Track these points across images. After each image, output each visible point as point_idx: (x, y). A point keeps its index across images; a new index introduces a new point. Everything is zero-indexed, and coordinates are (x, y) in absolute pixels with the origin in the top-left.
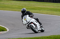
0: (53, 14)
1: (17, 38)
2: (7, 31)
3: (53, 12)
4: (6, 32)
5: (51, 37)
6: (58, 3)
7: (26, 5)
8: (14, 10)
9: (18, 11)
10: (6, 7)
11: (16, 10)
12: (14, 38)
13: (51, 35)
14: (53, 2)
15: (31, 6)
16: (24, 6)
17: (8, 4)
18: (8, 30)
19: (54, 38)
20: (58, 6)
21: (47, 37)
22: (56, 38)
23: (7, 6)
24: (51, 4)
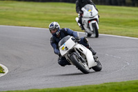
0: (110, 32)
1: (27, 89)
2: (4, 73)
3: (110, 28)
4: (2, 75)
5: (105, 87)
6: (121, 5)
7: (46, 12)
8: (20, 23)
9: (30, 26)
11: (24, 23)
12: (21, 89)
13: (106, 82)
14: (110, 4)
15: (59, 14)
16: (42, 13)
17: (7, 9)
18: (6, 71)
19: (112, 89)
20: (122, 14)
21: (97, 88)
22: (116, 90)
23: (3, 14)
24: (104, 8)
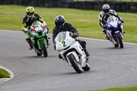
10: (7, 22)
17: (13, 14)
